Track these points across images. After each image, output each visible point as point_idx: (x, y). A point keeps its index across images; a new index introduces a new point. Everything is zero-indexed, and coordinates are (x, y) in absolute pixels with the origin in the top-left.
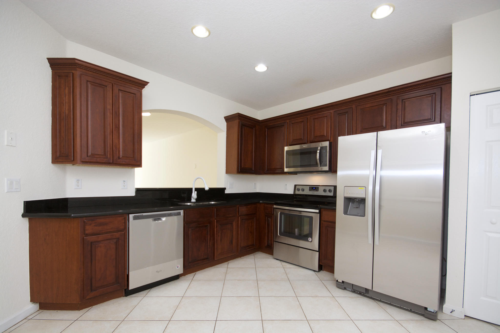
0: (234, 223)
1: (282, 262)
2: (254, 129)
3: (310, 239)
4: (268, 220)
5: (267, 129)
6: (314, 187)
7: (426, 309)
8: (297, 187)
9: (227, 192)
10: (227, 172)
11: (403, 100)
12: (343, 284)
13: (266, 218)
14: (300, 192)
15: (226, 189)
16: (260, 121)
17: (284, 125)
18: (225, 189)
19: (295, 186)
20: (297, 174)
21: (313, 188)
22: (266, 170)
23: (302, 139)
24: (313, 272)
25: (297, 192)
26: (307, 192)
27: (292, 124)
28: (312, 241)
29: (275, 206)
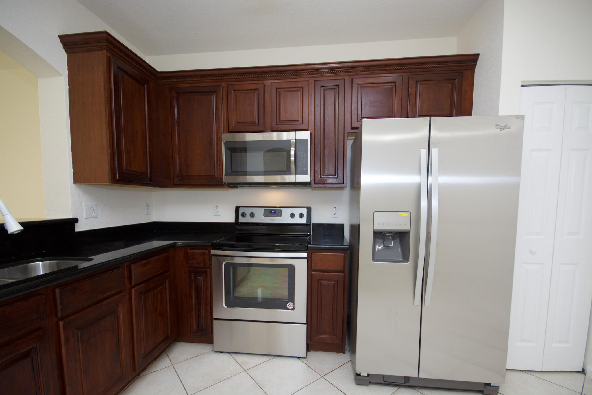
0: (121, 309)
1: (234, 356)
2: (146, 86)
3: (290, 306)
4: (196, 279)
5: (175, 95)
6: (273, 210)
7: (488, 384)
8: (241, 210)
9: (80, 227)
10: (78, 179)
11: (418, 81)
12: (368, 378)
13: (193, 276)
14: (248, 219)
15: (79, 221)
16: (159, 75)
17: (215, 92)
18: (76, 220)
19: (237, 208)
20: (237, 188)
21: (271, 211)
22: (178, 178)
23: (256, 123)
24: (298, 359)
25: (241, 220)
26: (260, 218)
27: (234, 91)
28: (293, 309)
29: (213, 252)
